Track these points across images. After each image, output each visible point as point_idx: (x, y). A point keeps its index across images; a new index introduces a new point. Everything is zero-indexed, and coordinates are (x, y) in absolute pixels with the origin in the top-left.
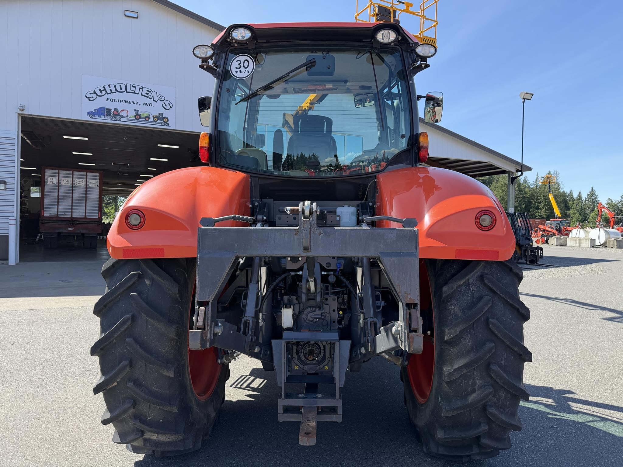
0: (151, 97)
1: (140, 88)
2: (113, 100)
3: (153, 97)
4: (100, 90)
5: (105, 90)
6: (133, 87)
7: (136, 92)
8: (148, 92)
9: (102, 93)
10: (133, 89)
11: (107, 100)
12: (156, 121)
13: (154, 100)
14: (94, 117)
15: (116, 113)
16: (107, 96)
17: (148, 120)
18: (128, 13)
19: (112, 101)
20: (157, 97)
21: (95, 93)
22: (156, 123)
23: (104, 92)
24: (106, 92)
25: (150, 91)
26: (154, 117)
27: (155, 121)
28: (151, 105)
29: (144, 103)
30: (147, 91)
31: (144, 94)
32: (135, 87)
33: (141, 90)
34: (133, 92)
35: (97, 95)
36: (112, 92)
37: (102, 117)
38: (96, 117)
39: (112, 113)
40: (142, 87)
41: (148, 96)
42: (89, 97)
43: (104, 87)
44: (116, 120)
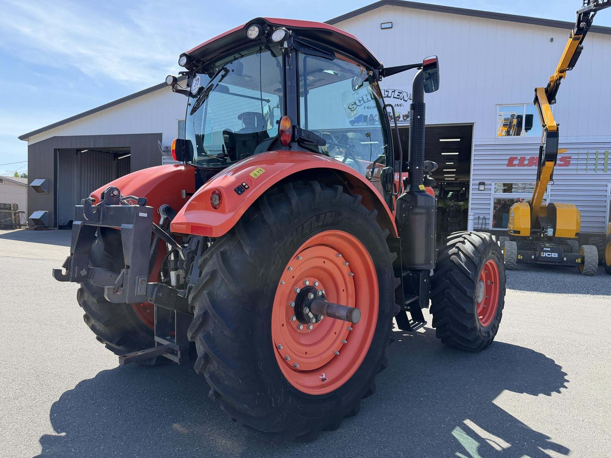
0: (402, 98)
1: (393, 92)
2: (369, 107)
3: (403, 97)
4: (359, 100)
5: (363, 99)
6: (387, 91)
7: (388, 96)
8: (399, 94)
9: (360, 103)
10: (386, 93)
11: (364, 108)
12: (406, 120)
13: (404, 100)
14: (354, 125)
15: (371, 118)
16: (364, 105)
17: (398, 120)
18: (383, 26)
19: (369, 109)
20: (407, 97)
21: (355, 104)
22: (406, 121)
23: (362, 102)
24: (364, 102)
25: (401, 92)
26: (403, 116)
27: (404, 120)
28: (401, 105)
29: (395, 105)
30: (399, 92)
31: (396, 96)
32: (388, 91)
33: (393, 93)
34: (386, 96)
35: (357, 106)
36: (368, 101)
37: (360, 123)
38: (356, 124)
39: (368, 119)
40: (394, 90)
41: (399, 97)
42: (351, 108)
43: (362, 97)
44: (371, 125)
